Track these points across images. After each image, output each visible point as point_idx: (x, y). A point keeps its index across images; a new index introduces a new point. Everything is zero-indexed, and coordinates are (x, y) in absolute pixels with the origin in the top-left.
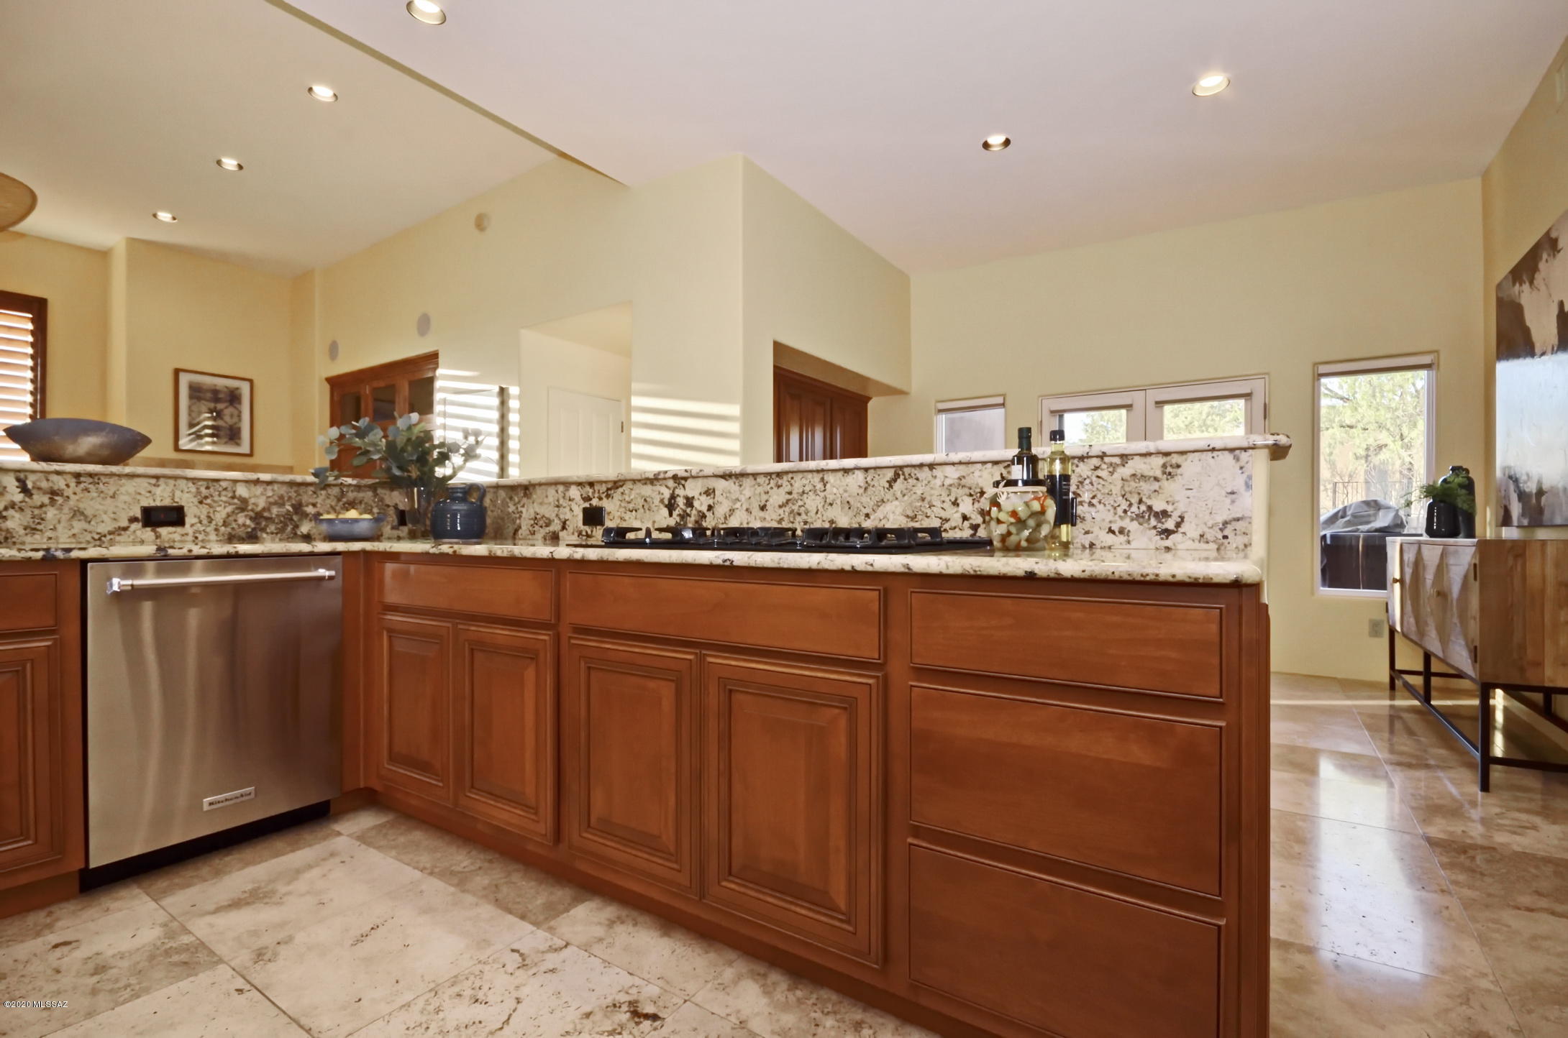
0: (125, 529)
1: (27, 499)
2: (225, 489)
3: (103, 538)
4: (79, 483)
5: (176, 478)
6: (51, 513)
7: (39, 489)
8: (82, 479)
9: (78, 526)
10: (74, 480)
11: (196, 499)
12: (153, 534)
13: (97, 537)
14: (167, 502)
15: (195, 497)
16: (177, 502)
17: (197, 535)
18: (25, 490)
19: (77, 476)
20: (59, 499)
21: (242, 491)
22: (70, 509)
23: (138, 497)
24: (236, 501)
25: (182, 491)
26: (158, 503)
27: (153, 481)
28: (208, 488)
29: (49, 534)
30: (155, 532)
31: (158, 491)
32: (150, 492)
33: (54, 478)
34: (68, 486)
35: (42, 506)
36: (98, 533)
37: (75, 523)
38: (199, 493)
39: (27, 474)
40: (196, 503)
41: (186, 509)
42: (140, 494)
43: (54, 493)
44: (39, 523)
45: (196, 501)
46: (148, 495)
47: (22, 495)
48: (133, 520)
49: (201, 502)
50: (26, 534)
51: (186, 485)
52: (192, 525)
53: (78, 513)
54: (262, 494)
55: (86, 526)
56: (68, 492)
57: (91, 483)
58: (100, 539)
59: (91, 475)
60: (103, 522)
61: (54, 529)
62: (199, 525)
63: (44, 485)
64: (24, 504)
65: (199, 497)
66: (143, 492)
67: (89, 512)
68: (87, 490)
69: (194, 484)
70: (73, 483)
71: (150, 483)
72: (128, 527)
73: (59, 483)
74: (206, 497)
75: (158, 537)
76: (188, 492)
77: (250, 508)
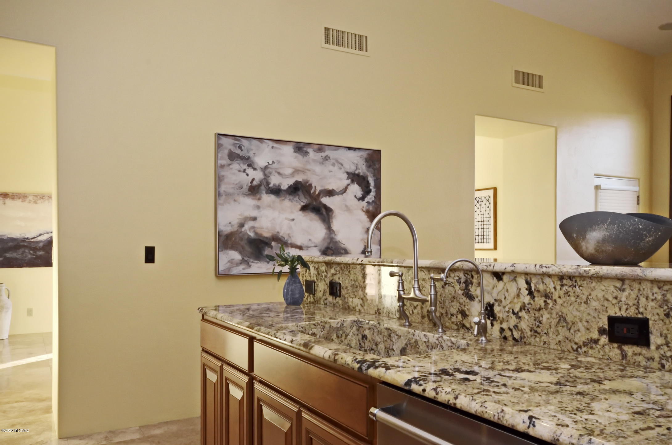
0: (596, 342)
1: (532, 302)
3: (579, 350)
4: (562, 286)
5: (639, 281)
6: (545, 316)
7: (538, 291)
8: (565, 282)
9: (563, 332)
10: (559, 283)
11: (662, 310)
12: (618, 352)
13: (575, 347)
14: (632, 313)
15: (661, 306)
16: (642, 314)
18: (530, 292)
19: (561, 278)
20: (550, 303)
22: (557, 314)
23: (606, 304)
25: (647, 298)
26: (623, 314)
27: (619, 284)
29: (545, 338)
30: (622, 350)
31: (623, 296)
32: (616, 298)
33: (548, 280)
34: (555, 288)
35: (540, 309)
36: (576, 343)
37: (560, 329)
38: (665, 301)
39: (532, 276)
40: (662, 316)
41: (651, 322)
42: (607, 300)
43: (546, 296)
44: (538, 326)
45: (661, 311)
46: (614, 301)
47: (529, 297)
48: (601, 331)
49: (667, 315)
50: (532, 336)
51: (651, 289)
52: (658, 347)
53: (562, 319)
55: (567, 334)
56: (556, 295)
57: (570, 286)
58: (577, 350)
59: (570, 278)
60: (579, 330)
61: (547, 334)
62: (665, 348)
63: (541, 287)
64: (530, 306)
65: (665, 307)
66: (610, 298)
67: (569, 319)
68: (567, 293)
69: (659, 288)
70: (558, 285)
71: (615, 287)
72: (598, 340)
73: (550, 285)
75: (624, 356)
76: (653, 300)
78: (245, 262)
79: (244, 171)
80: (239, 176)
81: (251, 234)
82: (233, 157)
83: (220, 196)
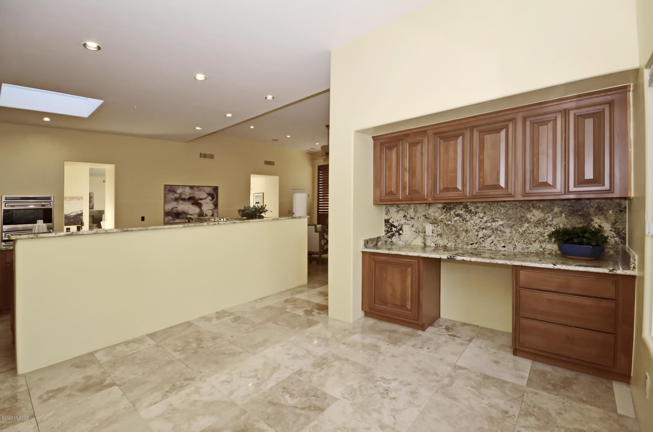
78: (173, 219)
79: (173, 195)
80: (171, 196)
81: (175, 212)
82: (170, 191)
83: (166, 202)
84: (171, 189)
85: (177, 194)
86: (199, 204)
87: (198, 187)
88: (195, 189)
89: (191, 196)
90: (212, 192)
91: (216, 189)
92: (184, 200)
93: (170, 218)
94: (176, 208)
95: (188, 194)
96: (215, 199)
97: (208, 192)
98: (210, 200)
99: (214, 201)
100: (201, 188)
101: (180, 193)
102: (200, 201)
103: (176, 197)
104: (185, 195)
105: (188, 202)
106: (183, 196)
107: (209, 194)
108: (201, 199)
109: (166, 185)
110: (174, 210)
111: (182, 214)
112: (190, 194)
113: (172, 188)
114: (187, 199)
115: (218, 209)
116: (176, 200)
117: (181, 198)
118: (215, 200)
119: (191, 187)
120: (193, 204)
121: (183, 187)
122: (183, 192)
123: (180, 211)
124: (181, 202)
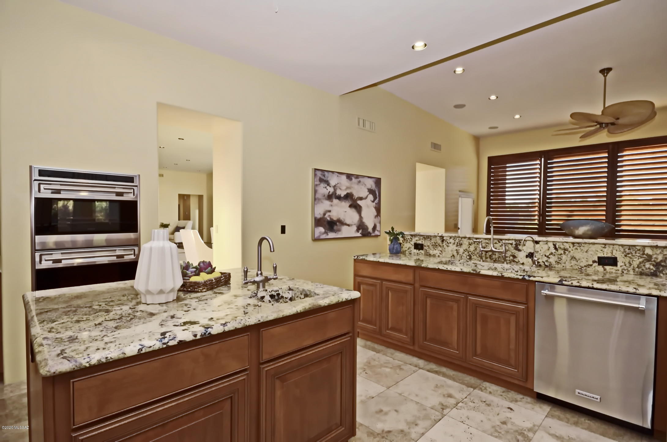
0: (591, 265)
1: (556, 252)
2: (639, 250)
3: (582, 268)
4: (574, 246)
5: (613, 245)
6: (564, 257)
7: (560, 248)
8: (575, 245)
9: (574, 262)
10: (572, 245)
11: (623, 254)
12: (603, 268)
13: (580, 267)
14: (609, 255)
15: (623, 253)
16: (614, 255)
17: (623, 271)
18: (556, 248)
19: (573, 243)
20: (567, 252)
21: (648, 251)
22: (571, 256)
23: (597, 252)
24: (645, 256)
25: (617, 250)
26: (605, 255)
27: (603, 246)
28: (629, 249)
29: (563, 265)
30: (604, 268)
31: (605, 250)
32: (602, 250)
33: (565, 244)
34: (570, 247)
35: (561, 254)
36: (580, 266)
37: (572, 261)
38: (625, 251)
39: (557, 243)
40: (623, 256)
41: (618, 258)
42: (597, 251)
43: (565, 250)
44: (560, 261)
45: (623, 255)
46: (601, 251)
47: (555, 250)
48: (594, 262)
49: (626, 256)
50: (556, 264)
51: (619, 247)
52: (621, 266)
53: (573, 258)
54: (660, 253)
55: (576, 263)
56: (570, 249)
57: (578, 246)
58: (581, 268)
59: (578, 243)
60: (582, 262)
61: (565, 263)
62: (624, 266)
63: (562, 247)
64: (555, 253)
65: (625, 253)
66: (599, 250)
67: (577, 258)
68: (577, 249)
69: (622, 247)
70: (572, 246)
71: (602, 247)
72: (592, 265)
73: (567, 246)
74: (628, 254)
75: (605, 270)
76: (619, 251)
77: (653, 260)
78: (326, 233)
79: (326, 188)
80: (323, 190)
81: (329, 219)
82: (321, 180)
83: (316, 200)
84: (323, 178)
85: (330, 187)
86: (358, 207)
87: (357, 177)
88: (354, 179)
89: (349, 191)
90: (374, 187)
91: (378, 182)
92: (339, 198)
93: (322, 229)
94: (330, 211)
95: (344, 188)
96: (377, 199)
97: (369, 187)
98: (371, 201)
99: (376, 203)
100: (361, 179)
101: (335, 186)
102: (359, 202)
103: (330, 192)
104: (340, 189)
105: (345, 202)
106: (339, 192)
107: (371, 191)
108: (361, 199)
109: (315, 169)
110: (326, 216)
111: (338, 223)
112: (348, 188)
113: (324, 176)
114: (342, 197)
115: (380, 217)
116: (330, 197)
117: (336, 194)
118: (377, 201)
119: (349, 176)
120: (350, 206)
121: (339, 175)
122: (338, 183)
123: (335, 219)
124: (335, 201)
